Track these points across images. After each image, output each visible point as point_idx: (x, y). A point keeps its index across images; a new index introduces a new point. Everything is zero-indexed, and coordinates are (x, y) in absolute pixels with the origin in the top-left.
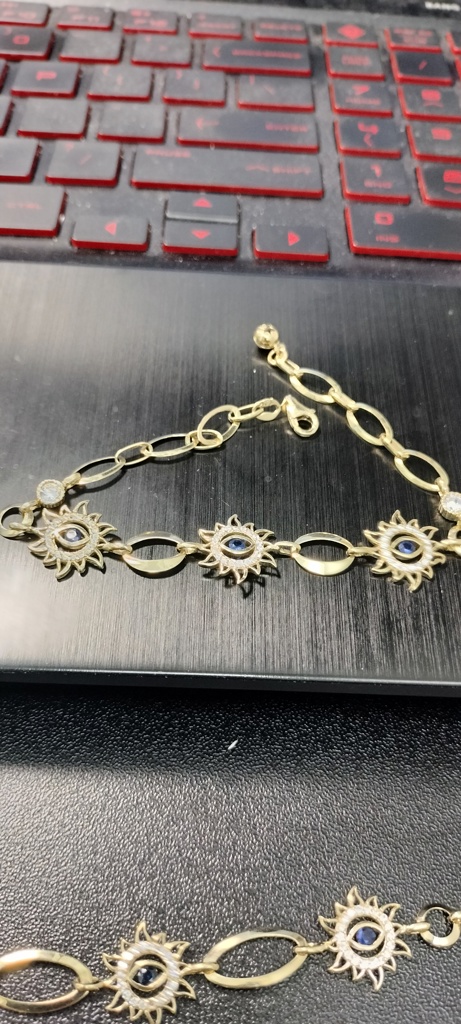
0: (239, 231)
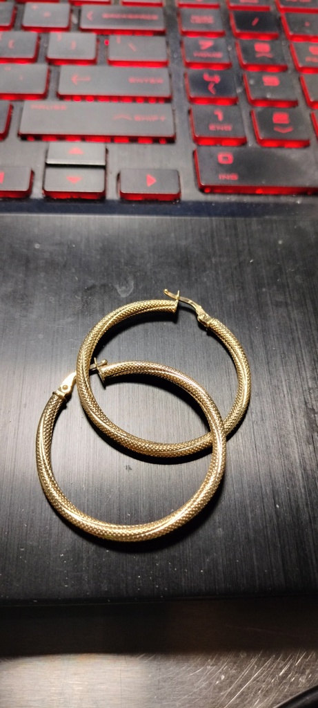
0: (106, 175)
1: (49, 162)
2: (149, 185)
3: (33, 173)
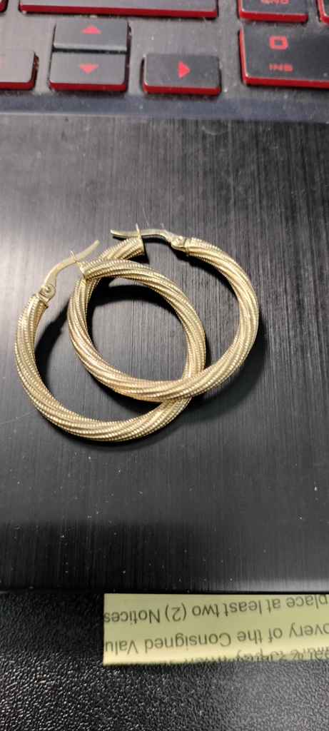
0: (128, 61)
1: (57, 45)
2: (181, 76)
3: (36, 59)
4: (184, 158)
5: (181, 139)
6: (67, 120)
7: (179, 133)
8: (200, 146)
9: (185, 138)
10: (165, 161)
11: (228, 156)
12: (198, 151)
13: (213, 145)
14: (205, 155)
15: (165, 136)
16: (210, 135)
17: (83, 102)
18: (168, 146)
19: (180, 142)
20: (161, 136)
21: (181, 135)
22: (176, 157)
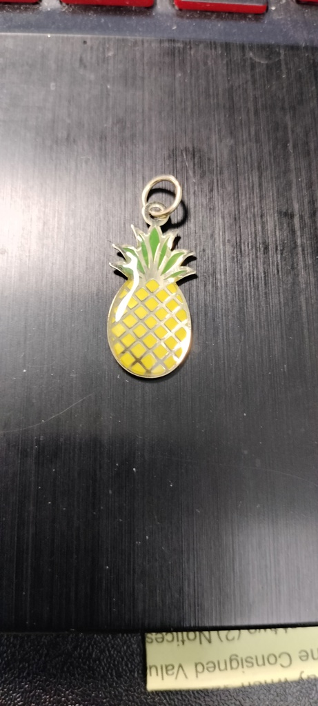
4: (230, 91)
5: (225, 68)
6: (85, 42)
7: (222, 60)
8: (249, 77)
9: (229, 67)
10: (208, 96)
11: (283, 88)
12: (246, 83)
13: (263, 76)
14: (255, 89)
15: (205, 64)
16: (260, 63)
17: (103, 20)
18: (210, 75)
19: (225, 72)
20: (201, 64)
21: (225, 62)
22: (220, 89)
